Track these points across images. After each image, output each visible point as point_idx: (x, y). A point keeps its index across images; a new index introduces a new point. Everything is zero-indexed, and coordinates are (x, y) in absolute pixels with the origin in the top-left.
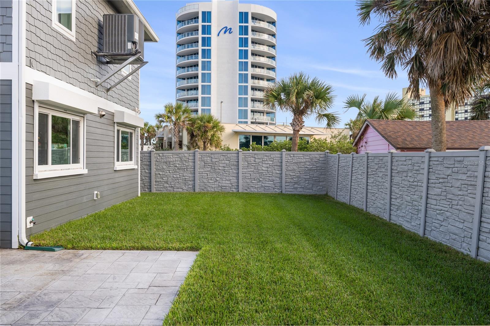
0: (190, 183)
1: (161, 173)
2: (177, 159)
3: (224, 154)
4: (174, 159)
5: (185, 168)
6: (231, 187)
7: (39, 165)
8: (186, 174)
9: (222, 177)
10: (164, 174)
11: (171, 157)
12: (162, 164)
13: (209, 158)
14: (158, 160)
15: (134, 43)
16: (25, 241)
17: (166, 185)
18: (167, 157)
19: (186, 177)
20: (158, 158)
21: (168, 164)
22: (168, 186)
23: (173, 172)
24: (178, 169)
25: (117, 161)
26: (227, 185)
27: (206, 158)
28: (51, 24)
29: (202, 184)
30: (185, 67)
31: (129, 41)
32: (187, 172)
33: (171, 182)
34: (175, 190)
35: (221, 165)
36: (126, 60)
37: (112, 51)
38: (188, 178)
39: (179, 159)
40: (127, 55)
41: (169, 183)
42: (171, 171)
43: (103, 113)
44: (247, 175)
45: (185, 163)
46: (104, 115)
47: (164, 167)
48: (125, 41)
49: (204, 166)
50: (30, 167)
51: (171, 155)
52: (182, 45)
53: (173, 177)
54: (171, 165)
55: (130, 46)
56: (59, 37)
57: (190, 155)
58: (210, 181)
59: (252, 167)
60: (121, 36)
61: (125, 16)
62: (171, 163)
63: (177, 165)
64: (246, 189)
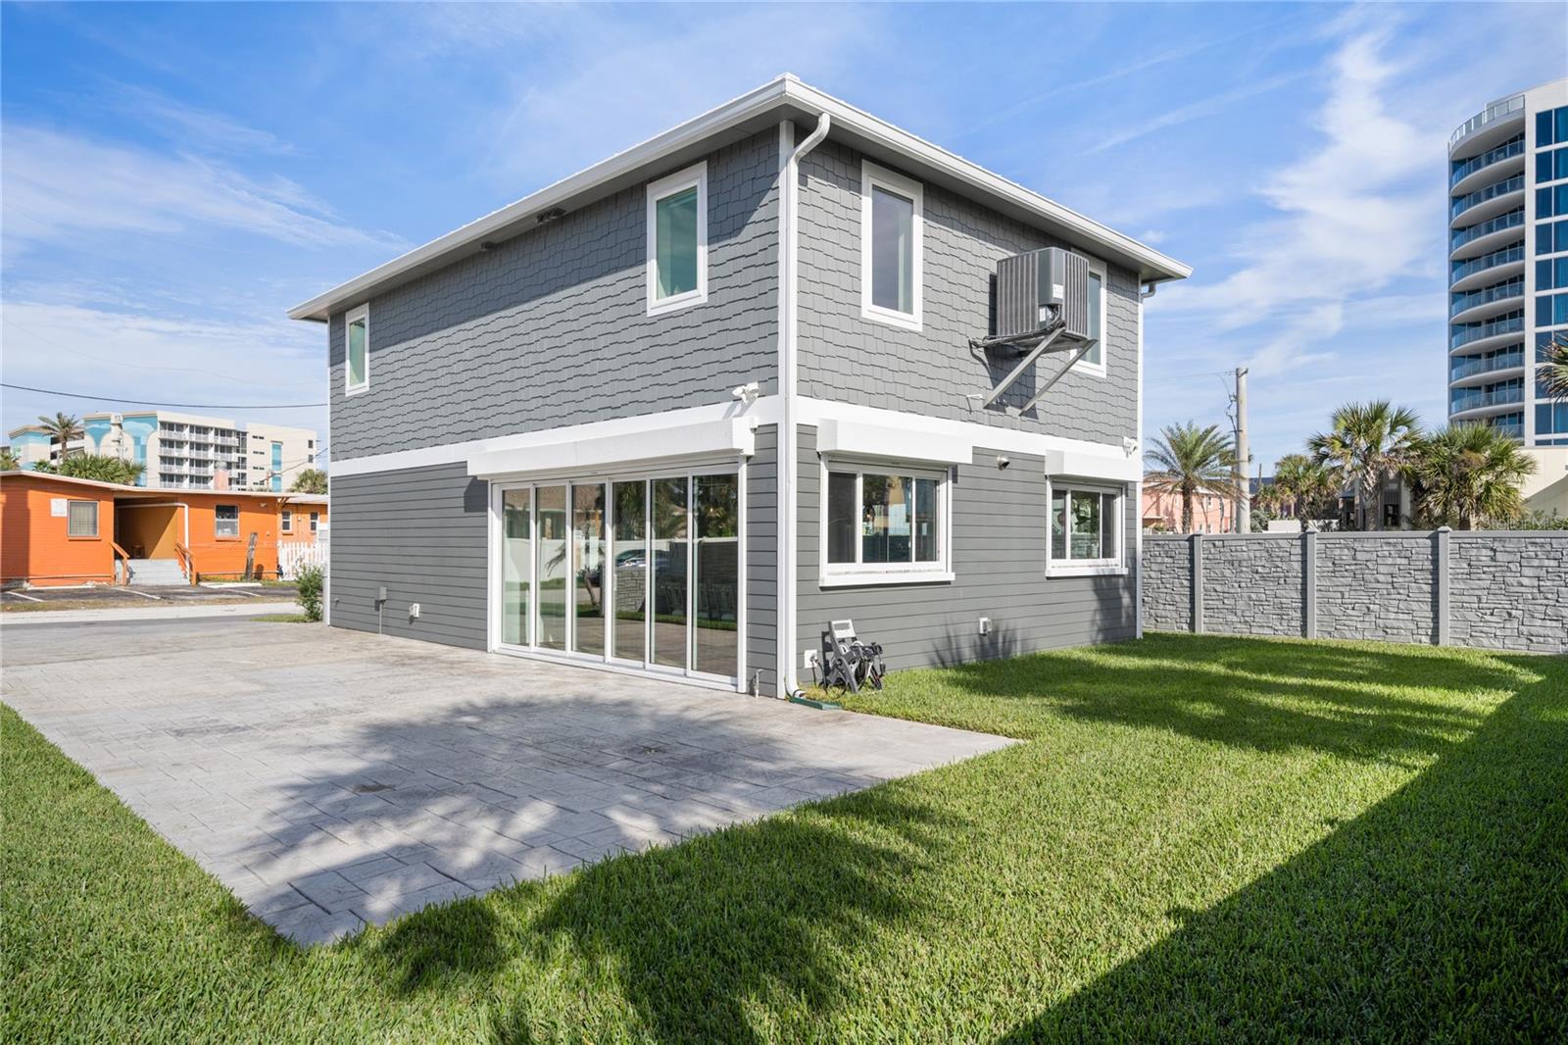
0: (1295, 614)
1: (1218, 588)
2: (1258, 554)
3: (1391, 541)
4: (1251, 554)
5: (1280, 578)
6: (1415, 632)
7: (830, 562)
8: (1283, 592)
9: (1386, 602)
10: (1226, 590)
11: (1244, 549)
12: (1222, 566)
13: (1346, 551)
14: (1210, 556)
15: (1053, 307)
16: (793, 687)
17: (1231, 618)
18: (1233, 549)
19: (1284, 600)
20: (1213, 550)
21: (1236, 564)
22: (1235, 619)
23: (1249, 585)
24: (1263, 578)
25: (1054, 557)
26: (1402, 625)
27: (1337, 552)
28: (859, 313)
29: (1326, 618)
30: (1479, 290)
31: (1041, 306)
32: (1287, 587)
33: (1243, 611)
34: (1254, 630)
35: (1382, 569)
36: (1036, 345)
37: (1012, 332)
38: (1289, 601)
39: (1265, 554)
40: (1036, 335)
41: (1239, 613)
42: (1243, 585)
43: (1005, 460)
44: (1465, 599)
45: (1280, 564)
46: (1006, 464)
47: (1227, 573)
48: (1033, 307)
49: (1334, 572)
50: (807, 566)
51: (1244, 543)
52: (1469, 227)
53: (1250, 597)
54: (1244, 569)
55: (1044, 314)
56: (878, 332)
57: (1294, 542)
58: (1350, 612)
59: (1484, 576)
60: (1027, 297)
61: (1034, 255)
62: (1244, 564)
63: (1260, 570)
64: (1464, 640)
